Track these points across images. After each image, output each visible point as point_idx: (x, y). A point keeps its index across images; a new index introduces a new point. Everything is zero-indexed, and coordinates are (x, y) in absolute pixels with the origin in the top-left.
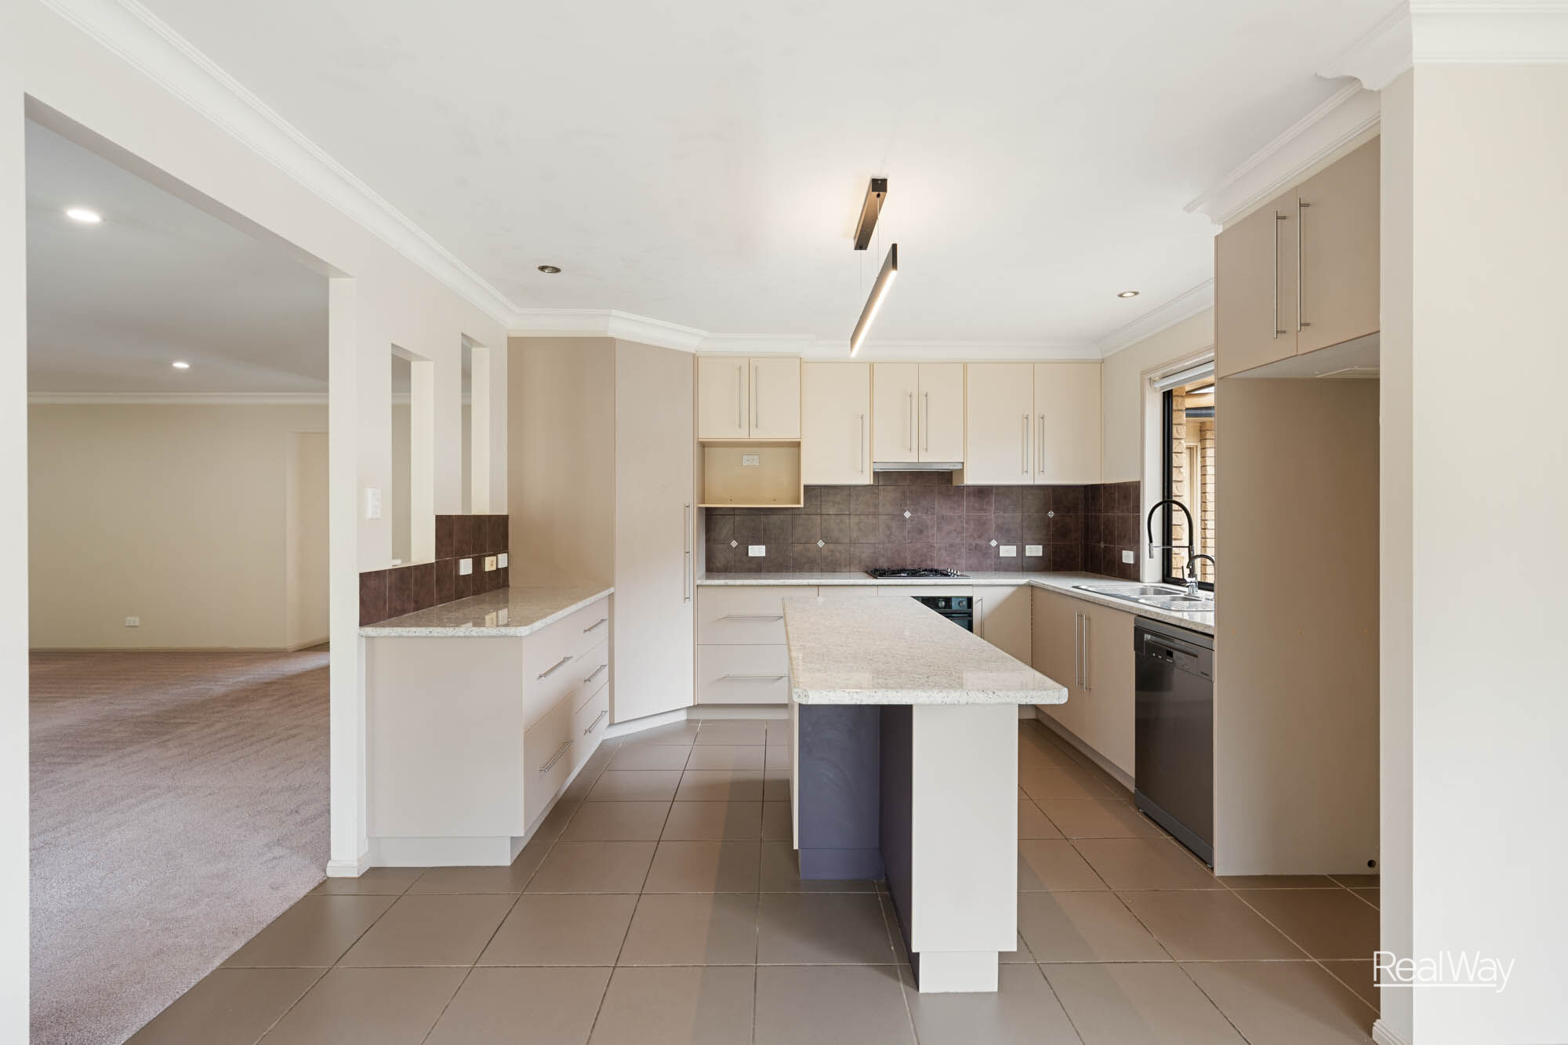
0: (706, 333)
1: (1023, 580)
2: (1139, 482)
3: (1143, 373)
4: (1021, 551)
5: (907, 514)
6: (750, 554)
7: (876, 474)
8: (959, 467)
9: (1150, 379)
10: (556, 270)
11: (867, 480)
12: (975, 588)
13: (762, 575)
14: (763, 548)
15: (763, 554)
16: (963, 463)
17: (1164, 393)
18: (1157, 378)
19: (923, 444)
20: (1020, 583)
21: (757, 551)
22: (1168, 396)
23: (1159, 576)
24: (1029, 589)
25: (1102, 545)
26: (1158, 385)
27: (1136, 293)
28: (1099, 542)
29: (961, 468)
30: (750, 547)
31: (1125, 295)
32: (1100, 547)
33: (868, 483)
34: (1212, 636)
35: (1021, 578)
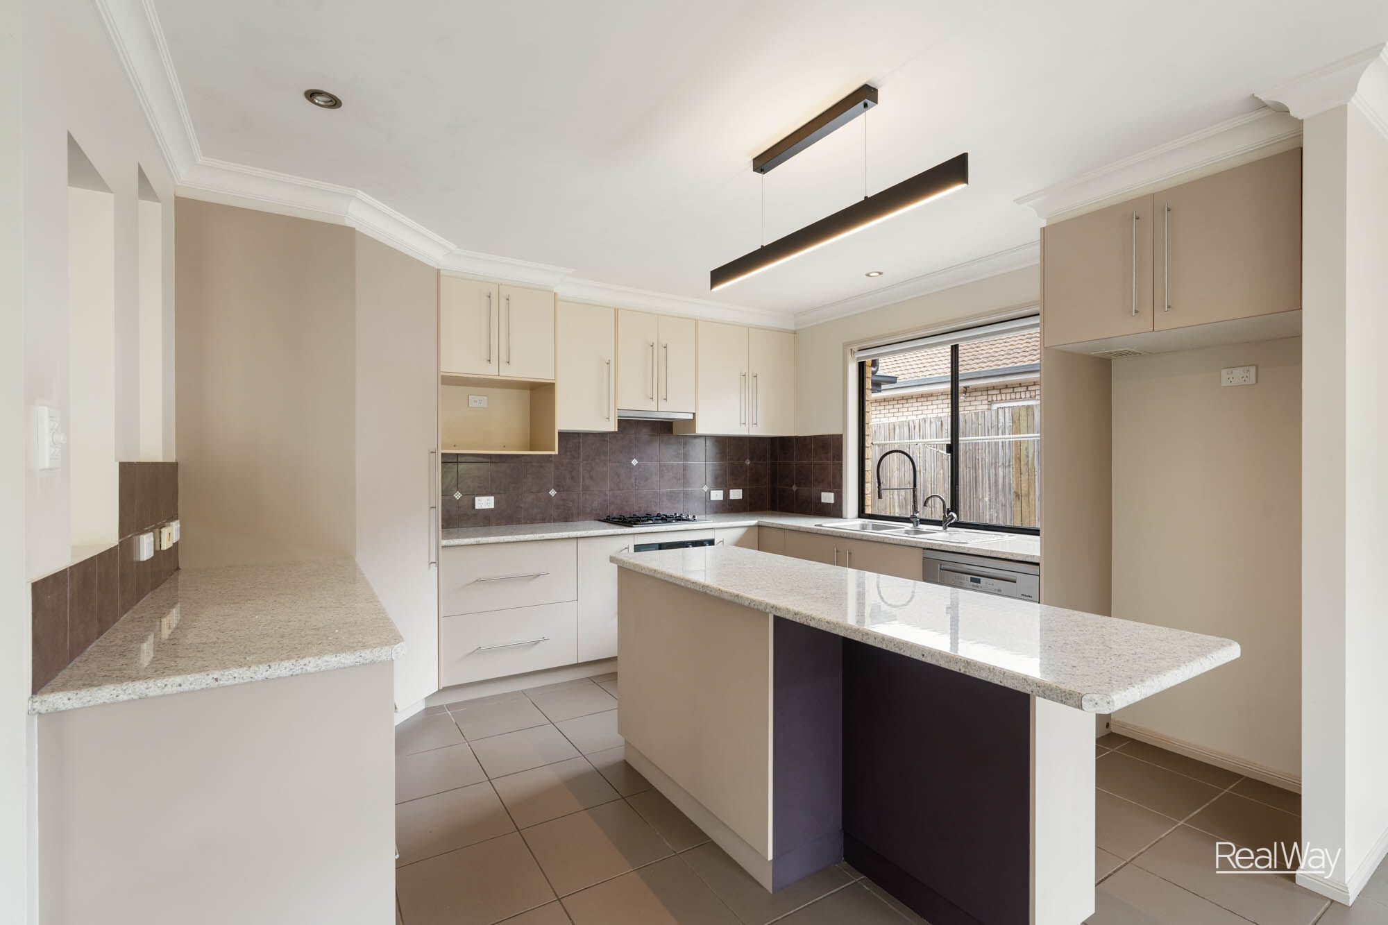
0: (452, 246)
1: (752, 521)
2: (841, 436)
3: (846, 345)
4: (726, 495)
5: (634, 462)
6: (477, 507)
7: (621, 423)
8: (691, 417)
9: (851, 350)
10: (334, 103)
11: (612, 427)
12: (717, 531)
13: (493, 528)
14: (492, 499)
15: (492, 506)
16: (694, 414)
17: (859, 363)
18: (855, 350)
19: (663, 394)
20: (752, 524)
21: (485, 503)
22: (862, 366)
23: (856, 513)
24: (757, 528)
25: (794, 488)
26: (857, 356)
27: (880, 273)
28: (791, 486)
29: (692, 418)
30: (477, 498)
31: (871, 275)
32: (792, 490)
33: (613, 430)
34: (1038, 564)
35: (751, 520)
